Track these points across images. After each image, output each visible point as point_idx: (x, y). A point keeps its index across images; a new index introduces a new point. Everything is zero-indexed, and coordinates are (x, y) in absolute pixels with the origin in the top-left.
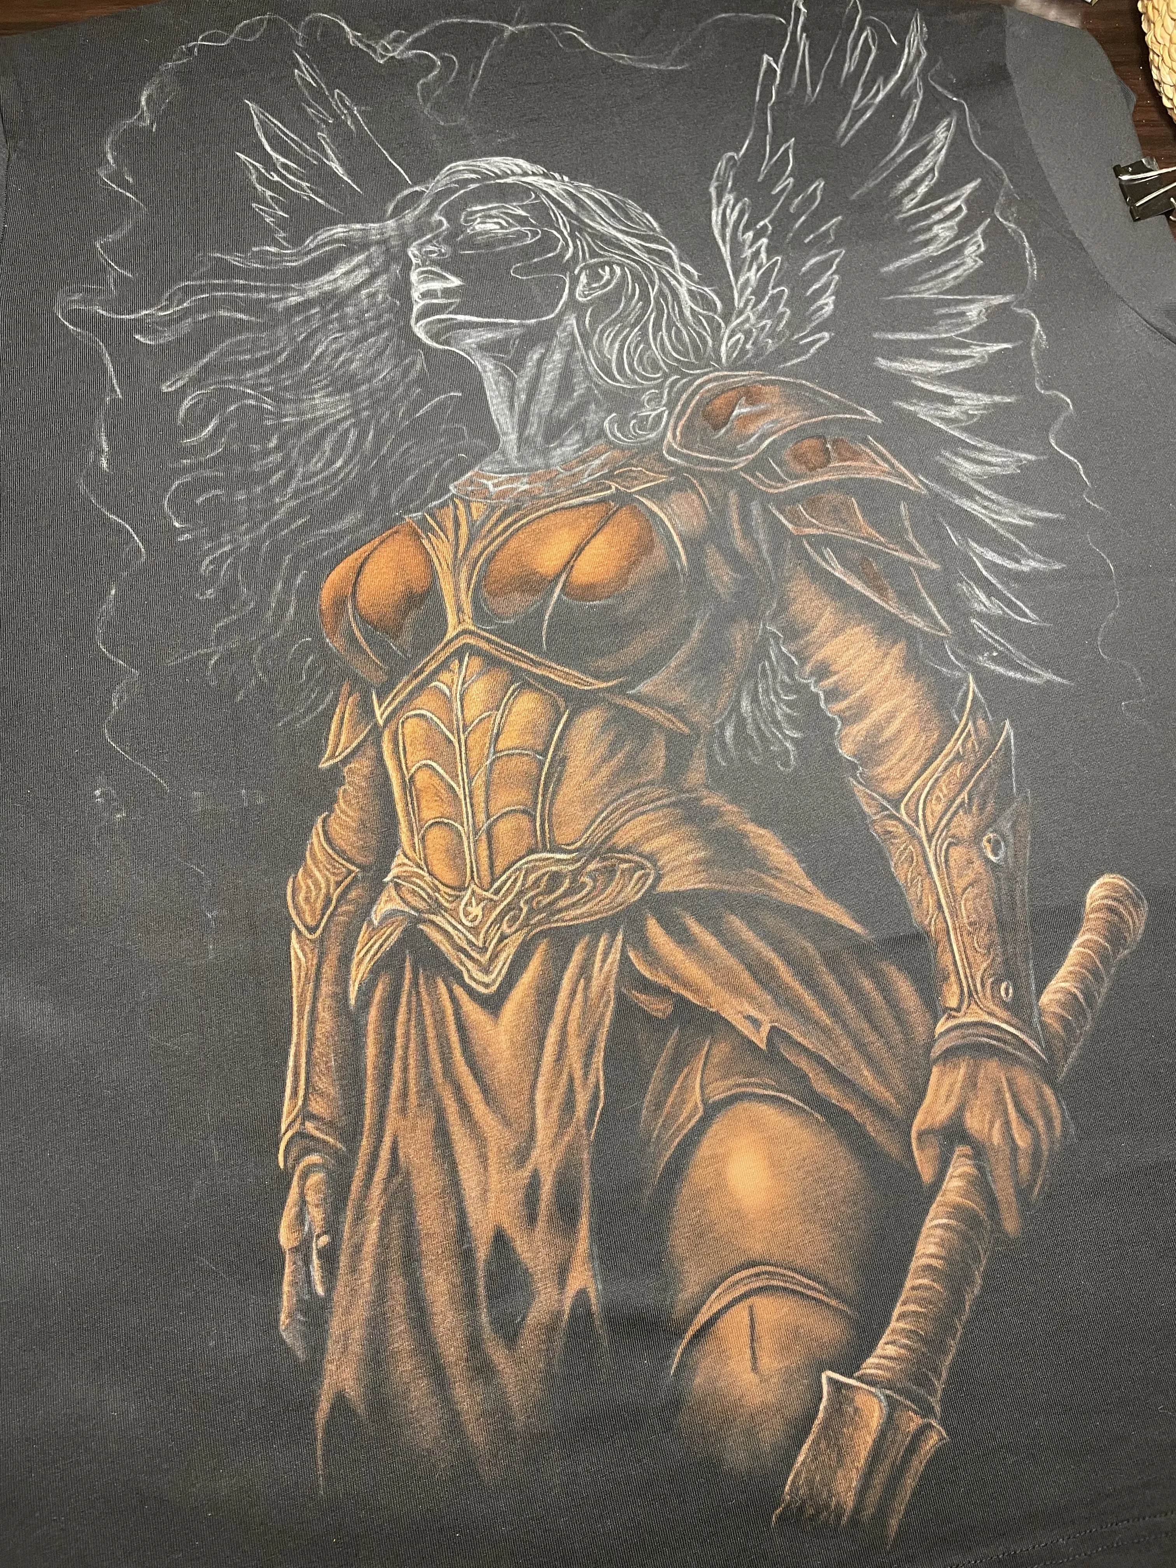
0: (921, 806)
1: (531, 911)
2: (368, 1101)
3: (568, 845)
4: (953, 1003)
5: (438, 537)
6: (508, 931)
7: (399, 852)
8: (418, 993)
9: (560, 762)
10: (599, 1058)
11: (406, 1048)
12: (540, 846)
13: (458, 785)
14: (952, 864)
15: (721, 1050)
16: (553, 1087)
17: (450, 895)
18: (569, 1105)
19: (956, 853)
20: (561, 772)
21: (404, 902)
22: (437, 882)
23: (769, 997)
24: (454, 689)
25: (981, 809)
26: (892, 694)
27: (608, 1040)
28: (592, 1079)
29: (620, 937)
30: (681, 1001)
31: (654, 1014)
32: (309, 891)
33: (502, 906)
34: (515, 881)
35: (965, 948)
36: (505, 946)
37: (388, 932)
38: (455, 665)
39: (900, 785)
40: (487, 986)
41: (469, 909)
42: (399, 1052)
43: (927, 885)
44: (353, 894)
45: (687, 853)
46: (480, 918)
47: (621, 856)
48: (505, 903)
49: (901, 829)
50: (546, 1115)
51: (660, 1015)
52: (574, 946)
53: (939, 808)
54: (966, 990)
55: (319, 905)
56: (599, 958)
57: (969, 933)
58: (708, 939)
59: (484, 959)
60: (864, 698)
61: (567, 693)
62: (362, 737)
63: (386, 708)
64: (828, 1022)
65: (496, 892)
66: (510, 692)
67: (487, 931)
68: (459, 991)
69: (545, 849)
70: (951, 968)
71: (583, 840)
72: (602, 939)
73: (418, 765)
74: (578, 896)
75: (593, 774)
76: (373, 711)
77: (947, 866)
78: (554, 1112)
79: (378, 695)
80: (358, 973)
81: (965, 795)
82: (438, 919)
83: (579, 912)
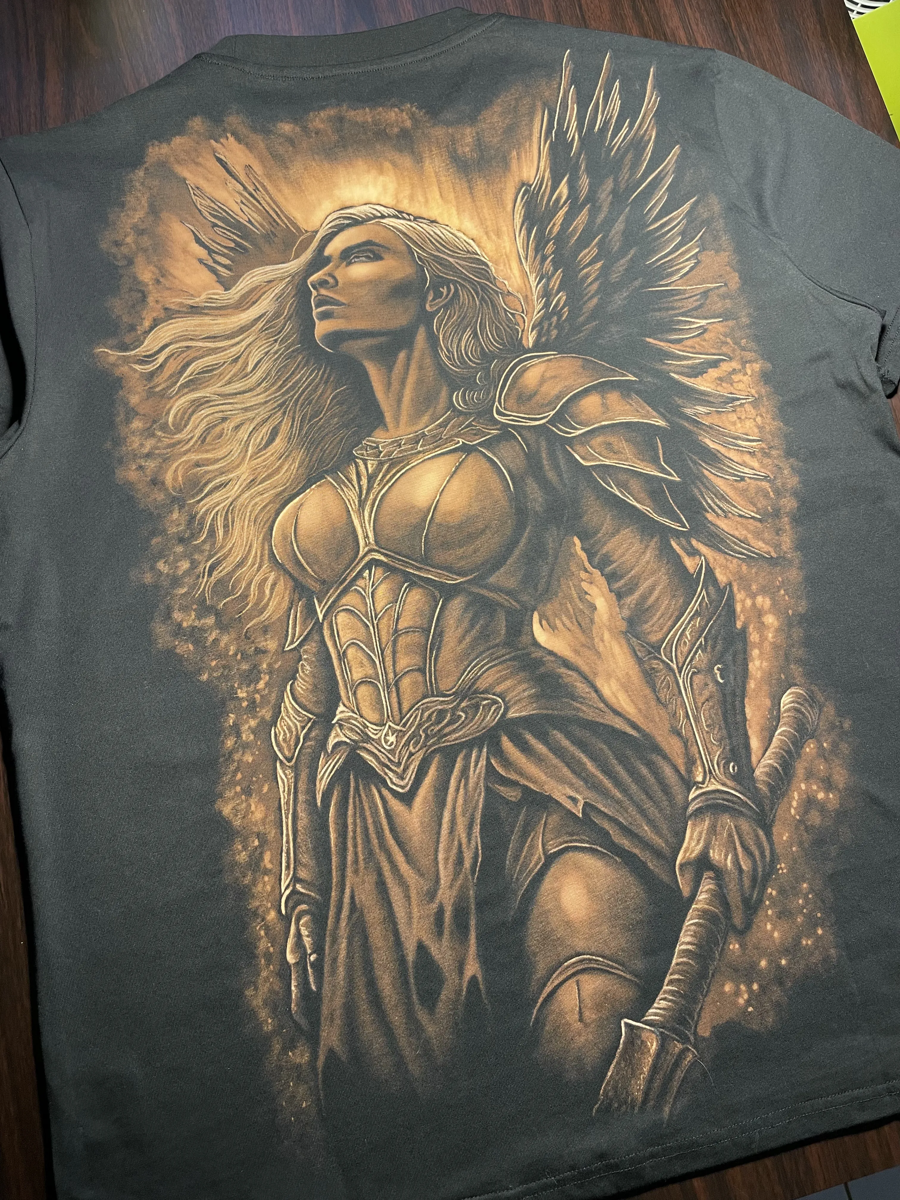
0: (674, 649)
1: (427, 736)
2: (333, 867)
3: (448, 691)
4: (699, 779)
5: (347, 487)
6: (413, 751)
7: (341, 704)
8: (360, 796)
9: (440, 634)
10: (477, 829)
11: (355, 832)
12: (430, 693)
13: (375, 655)
14: (695, 687)
15: (554, 819)
16: (448, 850)
17: (376, 730)
18: (460, 861)
19: (697, 679)
20: (441, 642)
21: (346, 737)
22: (366, 722)
23: (582, 783)
24: (367, 590)
25: (714, 647)
26: (653, 573)
27: (482, 818)
28: (473, 843)
29: (485, 750)
30: (526, 790)
31: (510, 799)
32: (285, 734)
33: (408, 735)
34: (416, 717)
35: (705, 741)
36: (413, 760)
37: (338, 757)
38: (366, 574)
39: (660, 636)
40: (403, 787)
41: (388, 738)
42: (350, 834)
43: (679, 703)
44: (313, 734)
45: (524, 691)
46: (395, 743)
47: (482, 696)
48: (410, 732)
49: (661, 666)
50: (446, 868)
51: (513, 799)
52: (456, 757)
53: (686, 649)
54: (707, 769)
55: (292, 743)
56: (472, 764)
57: (707, 732)
58: (540, 747)
59: (400, 770)
60: (634, 577)
61: (441, 587)
62: (309, 628)
63: (324, 606)
64: (620, 796)
65: (404, 725)
66: (403, 589)
67: (400, 752)
68: (385, 792)
69: (433, 696)
70: (697, 755)
71: (457, 687)
72: (474, 752)
73: (348, 643)
74: (457, 724)
75: (460, 642)
76: (316, 610)
77: (692, 689)
78: (450, 866)
79: (317, 599)
80: (321, 786)
81: (702, 639)
82: (369, 746)
83: (457, 735)
